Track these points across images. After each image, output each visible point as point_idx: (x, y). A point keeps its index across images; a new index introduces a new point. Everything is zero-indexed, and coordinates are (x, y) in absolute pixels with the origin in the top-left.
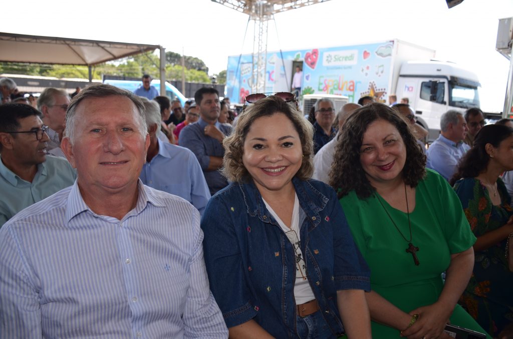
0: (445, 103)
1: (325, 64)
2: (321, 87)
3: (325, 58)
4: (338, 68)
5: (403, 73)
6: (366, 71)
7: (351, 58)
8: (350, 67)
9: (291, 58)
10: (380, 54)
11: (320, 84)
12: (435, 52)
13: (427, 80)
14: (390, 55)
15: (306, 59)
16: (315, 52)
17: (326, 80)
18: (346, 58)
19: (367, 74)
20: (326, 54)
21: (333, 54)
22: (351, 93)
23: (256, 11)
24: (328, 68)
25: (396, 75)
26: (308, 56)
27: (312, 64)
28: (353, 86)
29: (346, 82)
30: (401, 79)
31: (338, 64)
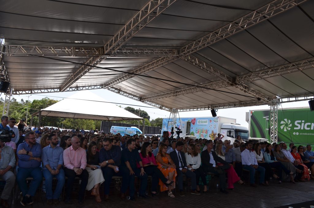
0: (234, 138)
1: (198, 124)
2: (197, 132)
3: (198, 122)
4: (202, 125)
5: (222, 128)
6: (211, 127)
7: (206, 122)
8: (206, 125)
9: (186, 121)
10: (215, 121)
11: (196, 131)
12: (236, 119)
13: (229, 130)
14: (218, 122)
15: (192, 122)
16: (195, 119)
17: (198, 129)
18: (205, 122)
19: (211, 128)
20: (198, 120)
21: (200, 120)
22: (206, 134)
23: (173, 111)
24: (199, 125)
25: (220, 128)
26: (192, 121)
27: (194, 124)
28: (207, 131)
29: (205, 130)
30: (221, 129)
31: (202, 124)
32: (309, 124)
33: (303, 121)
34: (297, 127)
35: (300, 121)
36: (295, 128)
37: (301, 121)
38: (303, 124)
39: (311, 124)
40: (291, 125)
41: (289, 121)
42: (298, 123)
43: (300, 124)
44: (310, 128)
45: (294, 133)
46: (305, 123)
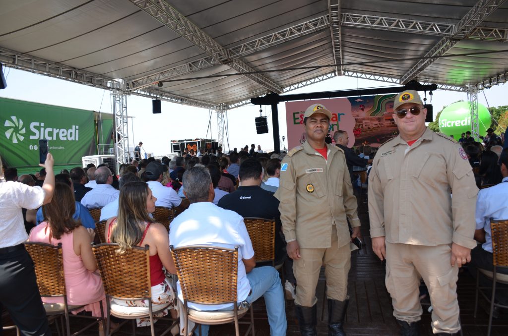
32: (51, 129)
33: (42, 124)
34: (34, 134)
35: (37, 124)
36: (32, 137)
37: (40, 124)
38: (42, 129)
39: (53, 130)
40: (24, 131)
41: (21, 122)
42: (35, 127)
43: (38, 128)
44: (53, 138)
45: (31, 147)
46: (45, 128)
